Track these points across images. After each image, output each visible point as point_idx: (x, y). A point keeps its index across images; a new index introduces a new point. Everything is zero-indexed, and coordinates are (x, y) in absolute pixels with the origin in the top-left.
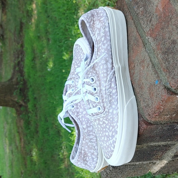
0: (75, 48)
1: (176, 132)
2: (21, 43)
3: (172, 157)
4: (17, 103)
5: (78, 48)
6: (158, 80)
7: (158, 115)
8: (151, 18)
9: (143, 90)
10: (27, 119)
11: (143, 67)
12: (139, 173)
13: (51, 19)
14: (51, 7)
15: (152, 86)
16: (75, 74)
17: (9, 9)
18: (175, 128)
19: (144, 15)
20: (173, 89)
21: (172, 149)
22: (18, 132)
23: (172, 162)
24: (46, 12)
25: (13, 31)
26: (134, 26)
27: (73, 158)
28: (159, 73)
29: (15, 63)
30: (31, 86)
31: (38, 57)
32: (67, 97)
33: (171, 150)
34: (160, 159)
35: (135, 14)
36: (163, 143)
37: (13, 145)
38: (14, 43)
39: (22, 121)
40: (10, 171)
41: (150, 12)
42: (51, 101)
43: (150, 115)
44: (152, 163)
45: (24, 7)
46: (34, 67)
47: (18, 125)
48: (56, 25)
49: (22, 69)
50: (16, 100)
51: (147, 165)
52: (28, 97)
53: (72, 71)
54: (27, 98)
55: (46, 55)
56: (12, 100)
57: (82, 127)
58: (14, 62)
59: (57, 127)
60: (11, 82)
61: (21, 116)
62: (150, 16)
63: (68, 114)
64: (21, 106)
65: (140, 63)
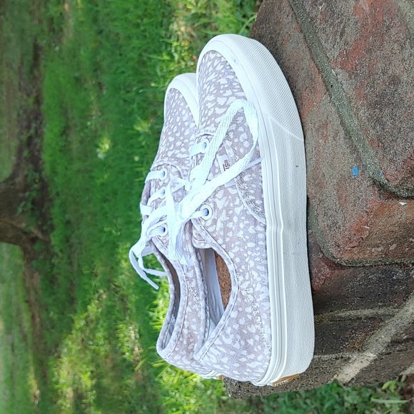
0: (168, 98)
1: (396, 287)
2: (35, 94)
3: (386, 345)
4: (25, 233)
5: (176, 97)
6: (358, 167)
7: (357, 246)
8: (344, 27)
9: (323, 190)
10: (49, 270)
11: (325, 138)
12: (311, 382)
13: (107, 37)
14: (107, 10)
15: (345, 180)
16: (169, 156)
17: (8, 13)
18: (394, 278)
19: (327, 21)
20: (392, 186)
21: (387, 327)
22: (27, 302)
23: (386, 358)
24: (95, 20)
25: (16, 66)
26: (304, 46)
27: (163, 346)
28: (361, 150)
29: (21, 141)
30: (58, 194)
31: (76, 126)
32: (150, 209)
33: (384, 330)
34: (359, 350)
35: (307, 18)
36: (367, 312)
37: (16, 331)
38: (19, 94)
39: (36, 275)
40: (8, 392)
41: (342, 14)
42: (106, 229)
43: (339, 246)
44: (342, 358)
45: (43, 10)
46: (65, 150)
47: (27, 285)
48: (118, 52)
49: (37, 153)
50: (23, 225)
51: (331, 362)
52: (51, 219)
53: (161, 149)
54: (49, 223)
55: (93, 123)
56: (14, 227)
57: (184, 276)
58: (19, 138)
59: (118, 289)
60: (12, 185)
61: (34, 263)
62: (341, 22)
63: (153, 248)
64: (34, 240)
65: (318, 130)
